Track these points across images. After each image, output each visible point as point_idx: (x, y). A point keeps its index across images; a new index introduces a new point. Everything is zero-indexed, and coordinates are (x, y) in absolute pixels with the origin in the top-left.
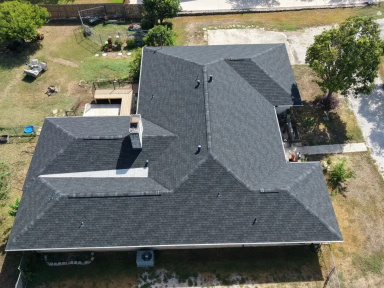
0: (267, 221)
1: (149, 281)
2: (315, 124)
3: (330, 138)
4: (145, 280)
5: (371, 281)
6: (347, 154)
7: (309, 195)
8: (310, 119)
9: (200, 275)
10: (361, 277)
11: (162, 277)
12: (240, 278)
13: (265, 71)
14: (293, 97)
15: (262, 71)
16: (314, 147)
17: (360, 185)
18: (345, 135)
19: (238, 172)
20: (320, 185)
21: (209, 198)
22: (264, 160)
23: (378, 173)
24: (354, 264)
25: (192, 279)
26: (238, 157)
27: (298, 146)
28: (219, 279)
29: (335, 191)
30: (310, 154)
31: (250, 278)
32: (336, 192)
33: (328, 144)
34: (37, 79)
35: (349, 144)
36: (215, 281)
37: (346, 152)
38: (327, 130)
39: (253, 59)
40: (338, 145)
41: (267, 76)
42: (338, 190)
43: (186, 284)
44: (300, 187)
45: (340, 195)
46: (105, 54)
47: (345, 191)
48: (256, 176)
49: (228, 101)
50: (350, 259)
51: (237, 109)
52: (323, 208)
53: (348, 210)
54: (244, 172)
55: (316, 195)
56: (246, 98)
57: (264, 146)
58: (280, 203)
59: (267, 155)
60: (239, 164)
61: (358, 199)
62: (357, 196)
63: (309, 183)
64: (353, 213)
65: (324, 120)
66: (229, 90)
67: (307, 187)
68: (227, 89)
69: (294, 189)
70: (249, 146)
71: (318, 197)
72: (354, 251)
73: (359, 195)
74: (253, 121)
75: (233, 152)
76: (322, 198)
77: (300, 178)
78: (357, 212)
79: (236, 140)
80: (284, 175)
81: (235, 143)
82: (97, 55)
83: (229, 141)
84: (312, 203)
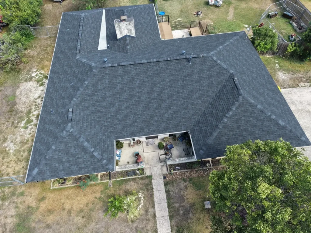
5: (9, 220)
7: (69, 151)
10: (16, 211)
13: (231, 113)
15: (229, 109)
16: (163, 187)
19: (87, 91)
20: (83, 166)
21: (71, 79)
22: (109, 117)
24: (29, 207)
26: (103, 91)
27: (162, 170)
30: (153, 181)
33: (168, 203)
34: (209, 6)
39: (243, 98)
40: (167, 214)
41: (224, 116)
44: (75, 142)
46: (249, 29)
47: (104, 212)
48: (87, 108)
49: (170, 80)
50: (34, 205)
51: (164, 89)
52: (57, 165)
53: (81, 211)
54: (89, 96)
55: (71, 159)
56: (184, 99)
57: (126, 117)
58: (60, 125)
59: (117, 119)
60: (96, 92)
61: (94, 224)
62: (97, 223)
63: (83, 153)
64: (78, 216)
65: (205, 202)
66: (186, 80)
67: (77, 150)
68: (187, 78)
69: (71, 135)
70: (120, 101)
71: (68, 161)
72: (40, 210)
73: (97, 226)
74: (155, 106)
75: (107, 86)
76: (68, 166)
77: (86, 144)
78: (79, 220)
79: (122, 89)
80: (93, 132)
81: (118, 88)
82: (246, 26)
83: (119, 83)
84: (60, 154)
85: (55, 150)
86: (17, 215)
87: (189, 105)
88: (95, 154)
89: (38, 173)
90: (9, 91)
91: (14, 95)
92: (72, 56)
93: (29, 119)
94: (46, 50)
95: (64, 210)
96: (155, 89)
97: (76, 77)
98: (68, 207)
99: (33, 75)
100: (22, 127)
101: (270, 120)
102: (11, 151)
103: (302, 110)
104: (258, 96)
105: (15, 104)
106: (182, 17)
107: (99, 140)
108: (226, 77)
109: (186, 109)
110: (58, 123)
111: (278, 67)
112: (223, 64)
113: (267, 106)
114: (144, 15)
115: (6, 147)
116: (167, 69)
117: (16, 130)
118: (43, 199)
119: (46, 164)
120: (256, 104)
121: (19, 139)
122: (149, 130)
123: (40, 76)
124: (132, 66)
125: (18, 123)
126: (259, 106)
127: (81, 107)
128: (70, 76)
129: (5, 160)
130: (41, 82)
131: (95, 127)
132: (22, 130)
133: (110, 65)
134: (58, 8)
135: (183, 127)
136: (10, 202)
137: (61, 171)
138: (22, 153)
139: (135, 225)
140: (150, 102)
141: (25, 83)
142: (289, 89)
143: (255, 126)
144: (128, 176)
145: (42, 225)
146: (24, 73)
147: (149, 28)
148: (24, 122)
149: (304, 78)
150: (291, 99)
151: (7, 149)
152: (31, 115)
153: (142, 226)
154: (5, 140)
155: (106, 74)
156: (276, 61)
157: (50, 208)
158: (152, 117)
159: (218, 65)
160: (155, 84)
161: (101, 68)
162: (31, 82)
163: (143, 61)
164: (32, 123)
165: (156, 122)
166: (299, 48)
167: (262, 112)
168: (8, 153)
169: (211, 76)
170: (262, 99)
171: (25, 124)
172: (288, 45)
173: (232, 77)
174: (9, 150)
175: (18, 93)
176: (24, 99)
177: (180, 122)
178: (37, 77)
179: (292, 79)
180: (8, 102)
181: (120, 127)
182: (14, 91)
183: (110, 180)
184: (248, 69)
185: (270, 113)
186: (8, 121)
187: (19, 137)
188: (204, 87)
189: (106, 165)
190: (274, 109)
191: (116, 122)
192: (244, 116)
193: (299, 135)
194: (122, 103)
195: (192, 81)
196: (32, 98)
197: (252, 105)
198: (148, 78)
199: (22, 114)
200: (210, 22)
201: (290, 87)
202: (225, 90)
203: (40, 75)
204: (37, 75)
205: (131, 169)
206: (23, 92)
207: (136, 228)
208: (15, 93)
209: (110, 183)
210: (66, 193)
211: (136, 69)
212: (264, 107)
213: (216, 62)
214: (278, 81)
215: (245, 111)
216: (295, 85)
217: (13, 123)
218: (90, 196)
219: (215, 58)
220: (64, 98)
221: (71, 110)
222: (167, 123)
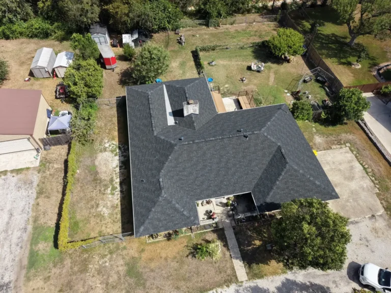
0: (144, 188)
1: (122, 149)
2: (260, 237)
3: (246, 249)
4: (123, 147)
5: (120, 268)
6: (232, 262)
7: (165, 212)
8: (265, 233)
9: (126, 170)
10: (124, 261)
11: (124, 154)
12: (124, 190)
13: (281, 177)
14: (264, 204)
15: (280, 175)
16: (233, 236)
17: (200, 270)
18: (254, 263)
19: (171, 164)
20: (177, 222)
21: (154, 153)
22: (190, 183)
23: (215, 288)
24: (133, 258)
25: (124, 167)
26: (183, 163)
27: (231, 223)
28: (123, 180)
29: (192, 249)
31: (124, 195)
32: (190, 250)
33: (239, 247)
34: (251, 71)
35: (243, 265)
36: (122, 178)
37: (234, 262)
38: (255, 247)
39: (289, 165)
41: (276, 179)
42: (193, 251)
43: (121, 165)
44: (169, 205)
45: (188, 253)
46: (289, 94)
47: (192, 257)
48: (173, 177)
49: (233, 153)
50: (136, 255)
51: (229, 160)
52: (157, 223)
53: (175, 258)
54: (173, 168)
55: (167, 218)
56: (245, 167)
57: (202, 183)
58: (154, 192)
59: (196, 185)
60: (178, 164)
61: (186, 266)
62: (188, 266)
63: (176, 213)
64: (173, 261)
65: (267, 245)
66: (245, 152)
67: (171, 211)
68: (246, 151)
69: (165, 199)
70: (197, 171)
71: (165, 220)
72: (143, 259)
73: (190, 268)
74: (224, 173)
75: (186, 159)
76: (165, 223)
77: (177, 205)
78: (175, 265)
79: (198, 161)
80: (179, 196)
81: (194, 160)
82: (286, 91)
83: (194, 156)
84: (159, 214)
85: (155, 212)
86: (125, 264)
87: (250, 171)
88: (185, 213)
89: (144, 230)
90: (88, 162)
91: (94, 165)
92: (149, 133)
93: (113, 186)
94: (111, 121)
95: (161, 257)
96: (222, 160)
97: (159, 152)
98: (164, 255)
99: (107, 145)
100: (110, 194)
101: (310, 181)
102: (106, 215)
103: (335, 169)
104: (300, 163)
105: (97, 173)
106: (228, 83)
107: (185, 202)
108: (275, 148)
109: (247, 174)
110: (152, 190)
111: (315, 131)
112: (272, 139)
113: (306, 170)
114: (201, 90)
115: (101, 211)
116: (230, 144)
117: (105, 196)
118: (143, 250)
119: (149, 223)
120: (298, 170)
121: (109, 204)
122: (220, 192)
123: (113, 147)
124: (204, 143)
125: (105, 190)
126: (301, 171)
127: (168, 177)
128: (152, 151)
129: (103, 222)
130: (115, 152)
131: (180, 192)
132: (110, 196)
133: (187, 143)
134: (112, 76)
135: (246, 189)
136: (117, 255)
137: (161, 227)
138: (115, 216)
139: (217, 265)
140: (219, 170)
141: (101, 154)
142: (324, 151)
143: (300, 186)
144: (206, 229)
145: (147, 270)
146: (97, 144)
147: (206, 103)
148: (110, 189)
149: (336, 141)
150: (326, 160)
151: (102, 213)
152: (114, 183)
153: (222, 265)
154: (98, 205)
155: (185, 150)
156: (314, 126)
157: (150, 257)
158: (222, 182)
159: (268, 139)
160: (222, 156)
161: (180, 145)
162: (106, 153)
163: (211, 139)
164: (117, 190)
165: (226, 185)
166: (331, 115)
167: (303, 175)
168: (103, 216)
169: (264, 148)
170: (302, 165)
171: (111, 191)
172: (321, 112)
173: (279, 148)
174: (104, 214)
175: (97, 163)
176: (104, 169)
177: (244, 185)
178: (111, 148)
179: (327, 143)
180: (90, 172)
181: (198, 191)
182: (93, 161)
183: (192, 233)
184: (291, 140)
185: (309, 176)
186: (95, 189)
187: (109, 203)
188: (259, 157)
189: (194, 221)
190: (312, 172)
191: (195, 187)
192: (291, 179)
193: (331, 191)
194: (199, 172)
195: (250, 153)
196: (111, 168)
197: (296, 171)
198: (216, 152)
199: (106, 182)
200: (255, 88)
201: (325, 150)
202: (275, 159)
203: (112, 145)
204: (110, 146)
205: (207, 223)
206: (101, 162)
207: (219, 267)
208: (94, 163)
209: (193, 235)
210: (160, 245)
211: (206, 145)
212: (305, 172)
213: (266, 137)
214: (315, 144)
215: (291, 175)
216: (328, 147)
217: (100, 190)
218: (179, 246)
219: (266, 134)
220: (151, 170)
221: (161, 180)
222: (234, 187)
